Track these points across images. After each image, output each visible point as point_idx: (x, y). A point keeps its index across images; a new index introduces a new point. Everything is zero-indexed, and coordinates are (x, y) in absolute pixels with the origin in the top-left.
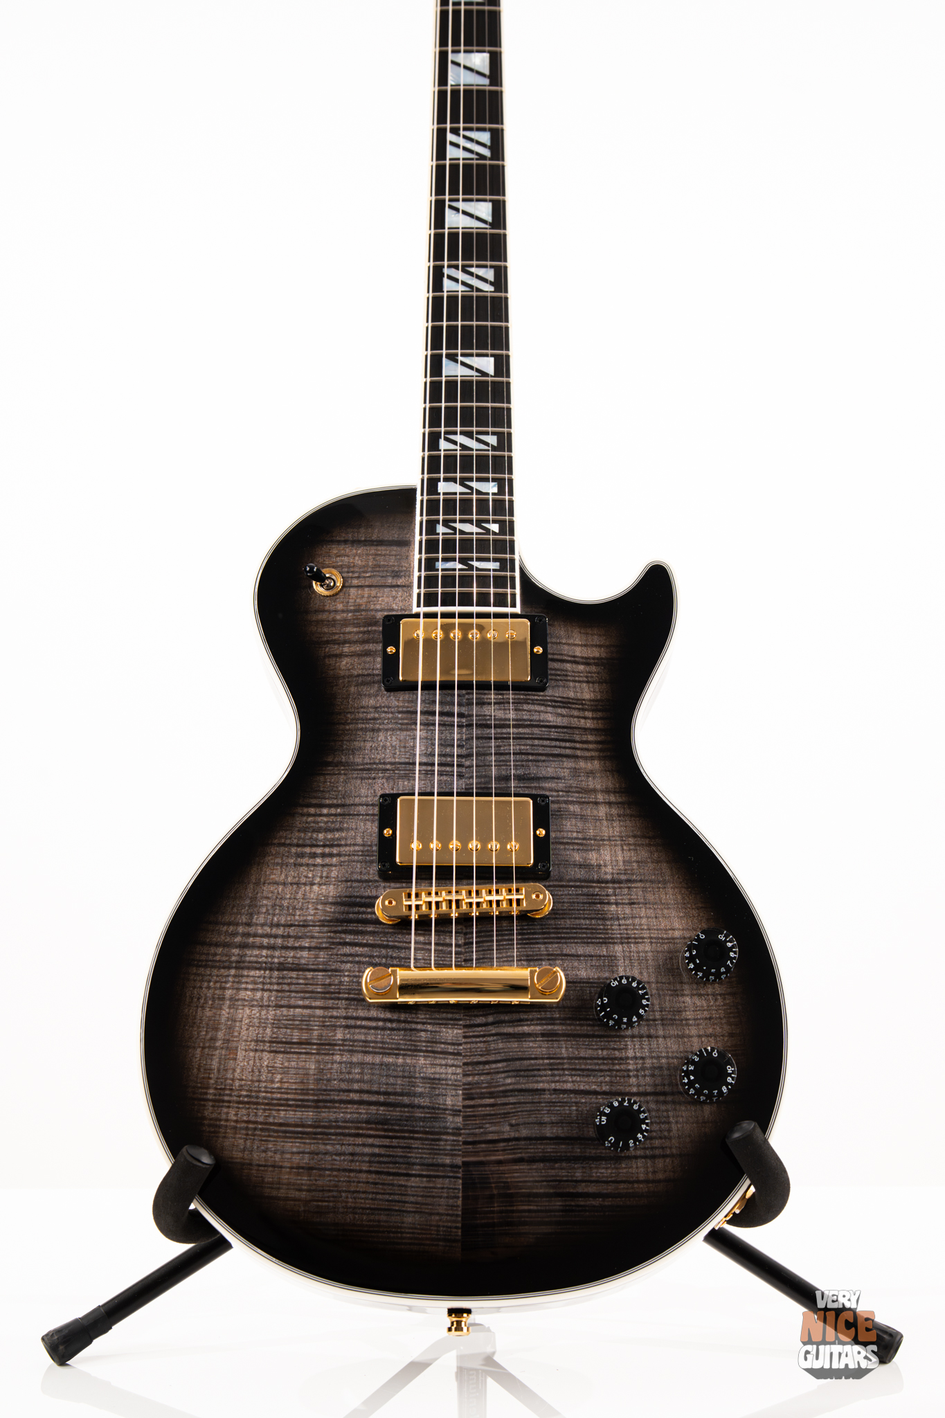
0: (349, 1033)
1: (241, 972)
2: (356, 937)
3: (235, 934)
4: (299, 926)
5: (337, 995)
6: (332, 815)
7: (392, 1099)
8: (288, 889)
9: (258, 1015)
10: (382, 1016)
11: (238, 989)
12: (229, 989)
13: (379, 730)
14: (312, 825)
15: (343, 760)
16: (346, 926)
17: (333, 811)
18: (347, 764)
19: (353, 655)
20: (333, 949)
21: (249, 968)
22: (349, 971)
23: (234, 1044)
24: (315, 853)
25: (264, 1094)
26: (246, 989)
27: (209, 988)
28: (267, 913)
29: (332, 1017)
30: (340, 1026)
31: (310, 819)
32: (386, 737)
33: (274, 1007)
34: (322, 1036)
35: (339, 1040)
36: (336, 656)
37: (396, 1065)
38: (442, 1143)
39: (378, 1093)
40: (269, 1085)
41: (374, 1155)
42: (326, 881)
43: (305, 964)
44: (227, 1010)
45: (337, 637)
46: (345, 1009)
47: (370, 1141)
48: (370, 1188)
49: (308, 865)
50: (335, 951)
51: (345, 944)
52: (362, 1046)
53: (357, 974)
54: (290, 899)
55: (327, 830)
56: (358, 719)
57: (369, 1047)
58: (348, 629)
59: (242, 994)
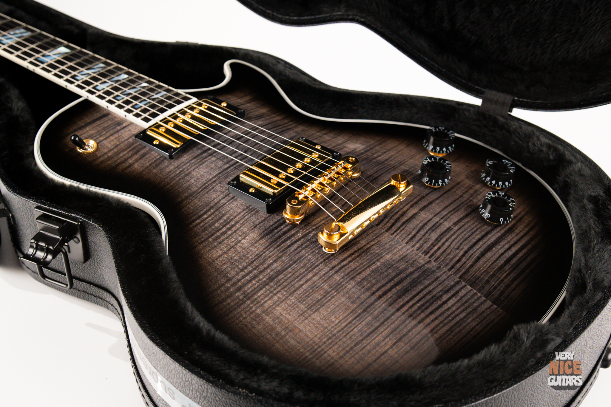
0: (341, 273)
1: (253, 299)
2: (291, 240)
3: (228, 288)
4: (256, 259)
5: (314, 266)
6: (211, 215)
7: (396, 280)
8: (230, 253)
9: (286, 305)
10: (346, 255)
11: (262, 305)
12: (256, 309)
13: (190, 173)
14: (206, 225)
15: (187, 195)
16: (280, 240)
17: (209, 213)
18: (191, 195)
19: (137, 160)
20: (287, 252)
21: (255, 294)
22: (307, 253)
23: (291, 326)
24: (223, 232)
25: (336, 331)
26: (266, 302)
27: (245, 318)
28: (232, 268)
29: (324, 275)
30: (334, 274)
31: (202, 225)
32: (197, 172)
33: (290, 296)
34: (330, 285)
35: (340, 280)
36: (129, 166)
37: (378, 267)
38: (441, 278)
39: (387, 283)
40: (332, 325)
41: (420, 308)
42: (245, 235)
43: (281, 268)
44: (268, 317)
45: (119, 161)
46: (326, 266)
47: (410, 304)
48: (437, 322)
49: (227, 238)
50: (288, 252)
51: (289, 246)
52: (354, 273)
53: (312, 251)
54: (236, 255)
55: (217, 221)
56: (173, 178)
57: (357, 270)
58: (121, 155)
59: (266, 305)
